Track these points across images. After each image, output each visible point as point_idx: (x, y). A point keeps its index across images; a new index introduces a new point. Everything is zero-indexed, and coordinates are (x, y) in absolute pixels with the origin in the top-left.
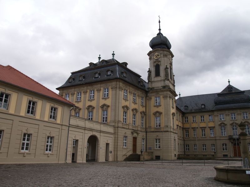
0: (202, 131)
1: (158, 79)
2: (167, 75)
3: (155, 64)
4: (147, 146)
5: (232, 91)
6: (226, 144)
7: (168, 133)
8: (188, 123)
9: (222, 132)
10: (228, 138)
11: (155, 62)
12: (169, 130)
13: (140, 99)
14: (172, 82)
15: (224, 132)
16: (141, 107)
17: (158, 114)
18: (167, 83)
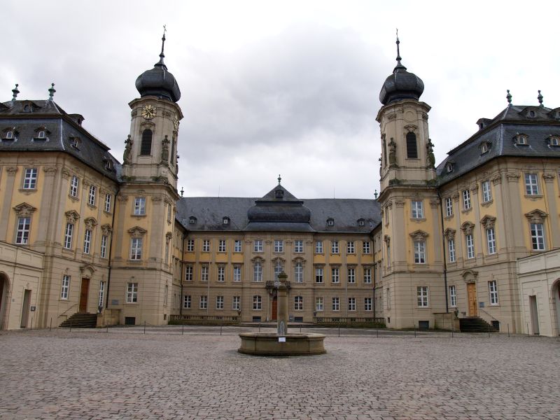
0: (219, 269)
1: (146, 160)
2: (164, 155)
3: (143, 128)
4: (110, 298)
5: (282, 197)
6: (260, 297)
7: (154, 272)
8: (194, 253)
9: (256, 275)
10: (265, 286)
11: (143, 124)
12: (158, 266)
13: (104, 199)
14: (173, 170)
15: (260, 274)
16: (103, 216)
17: (137, 233)
18: (164, 171)
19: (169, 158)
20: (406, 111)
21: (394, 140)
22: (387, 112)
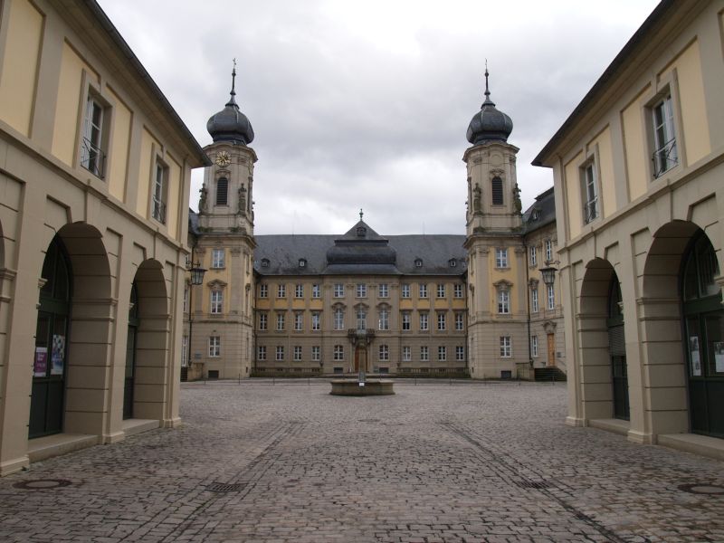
1: (223, 210)
2: (241, 205)
3: (218, 177)
4: (193, 352)
6: (341, 347)
7: (236, 325)
9: (336, 322)
10: (346, 335)
11: (217, 172)
12: (240, 319)
14: (249, 217)
15: (341, 322)
17: (217, 286)
18: (241, 222)
19: (245, 208)
20: (492, 154)
21: (479, 186)
22: (473, 155)
